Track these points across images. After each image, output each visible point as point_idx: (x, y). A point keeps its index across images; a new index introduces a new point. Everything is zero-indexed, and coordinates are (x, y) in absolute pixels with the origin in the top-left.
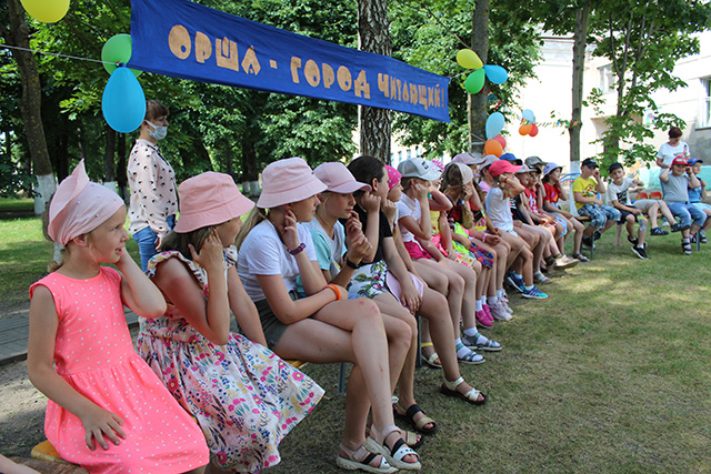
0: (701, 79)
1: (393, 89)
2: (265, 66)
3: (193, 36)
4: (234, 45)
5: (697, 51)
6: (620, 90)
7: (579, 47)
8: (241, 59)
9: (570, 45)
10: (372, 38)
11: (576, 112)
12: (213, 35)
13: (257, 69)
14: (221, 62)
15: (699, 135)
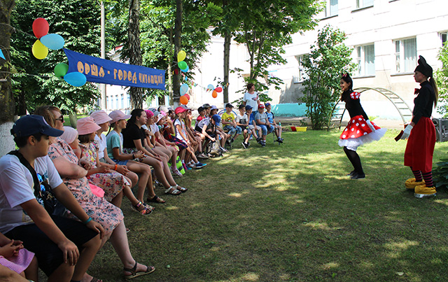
0: (296, 56)
1: (144, 78)
2: (106, 73)
3: (84, 65)
4: (96, 66)
5: (291, 42)
6: (251, 63)
7: (227, 45)
8: (99, 71)
9: (223, 40)
10: (135, 59)
11: (226, 77)
12: (90, 64)
13: (104, 74)
14: (93, 73)
15: (296, 86)
